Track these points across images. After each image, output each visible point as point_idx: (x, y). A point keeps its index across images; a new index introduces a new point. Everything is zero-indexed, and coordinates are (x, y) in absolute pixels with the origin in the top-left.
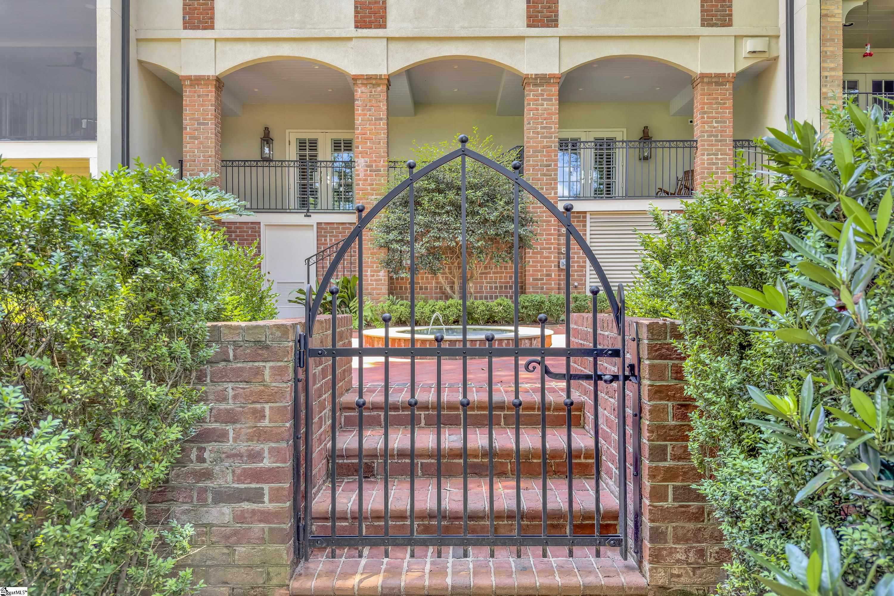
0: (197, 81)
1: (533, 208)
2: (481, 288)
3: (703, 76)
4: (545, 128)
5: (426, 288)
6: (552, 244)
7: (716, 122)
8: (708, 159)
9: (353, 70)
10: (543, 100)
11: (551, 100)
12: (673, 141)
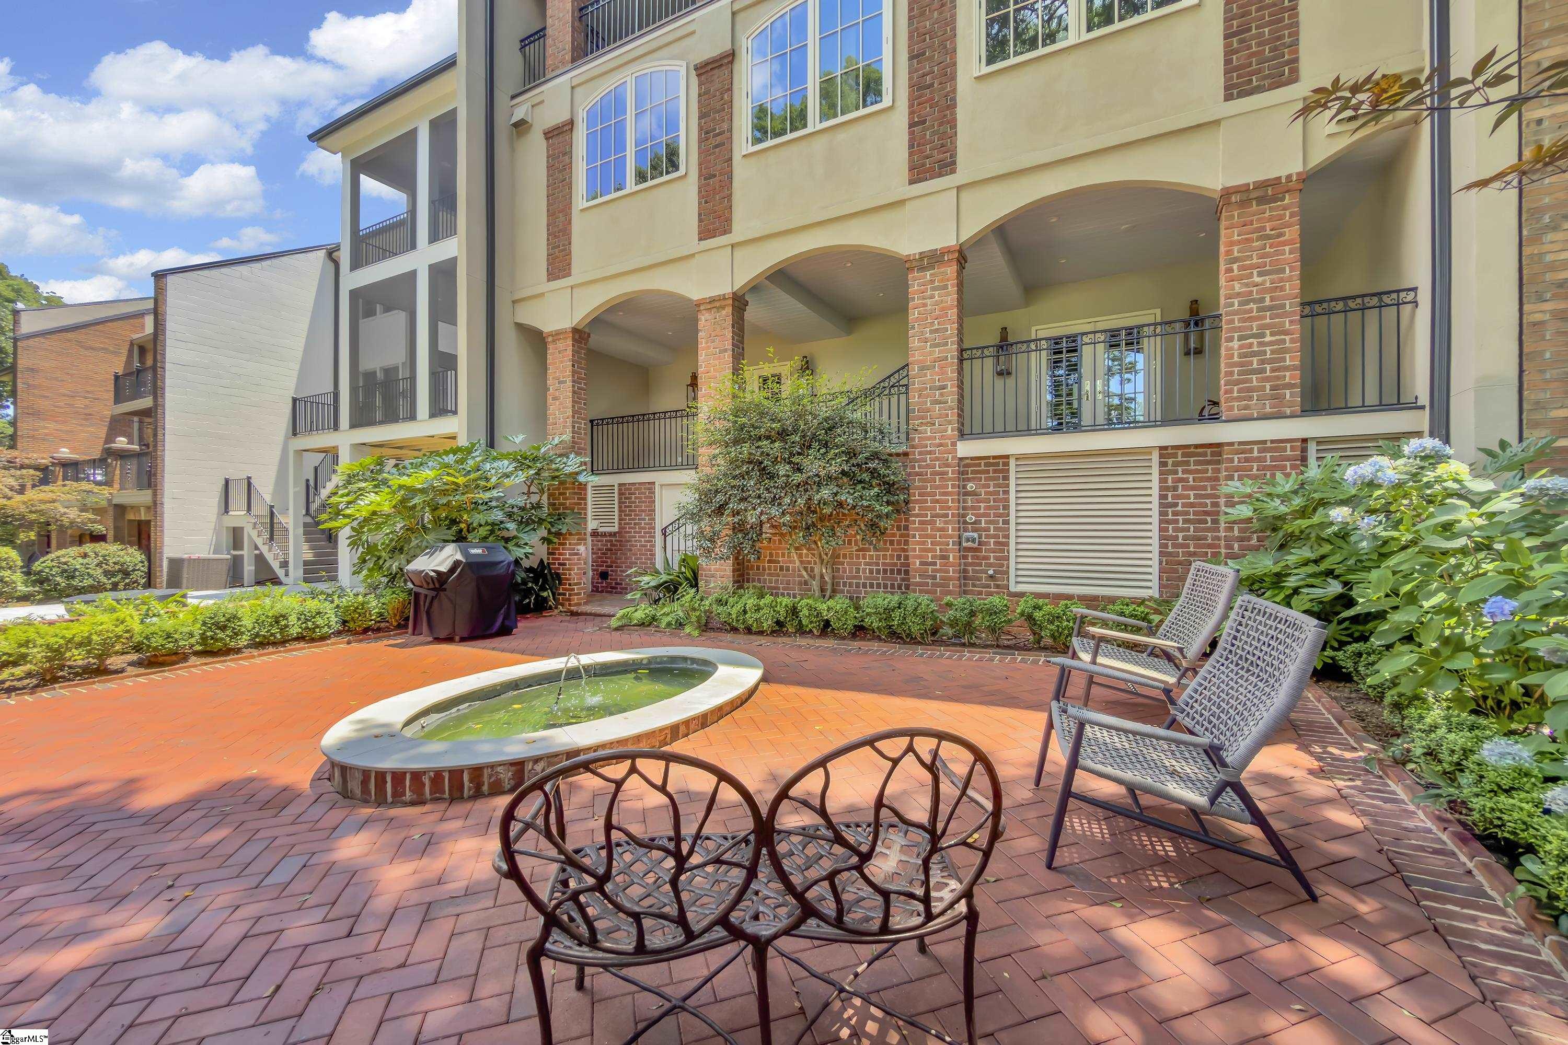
0: (557, 334)
1: (920, 453)
4: (936, 331)
6: (949, 508)
7: (1260, 274)
9: (696, 294)
10: (934, 289)
11: (945, 287)
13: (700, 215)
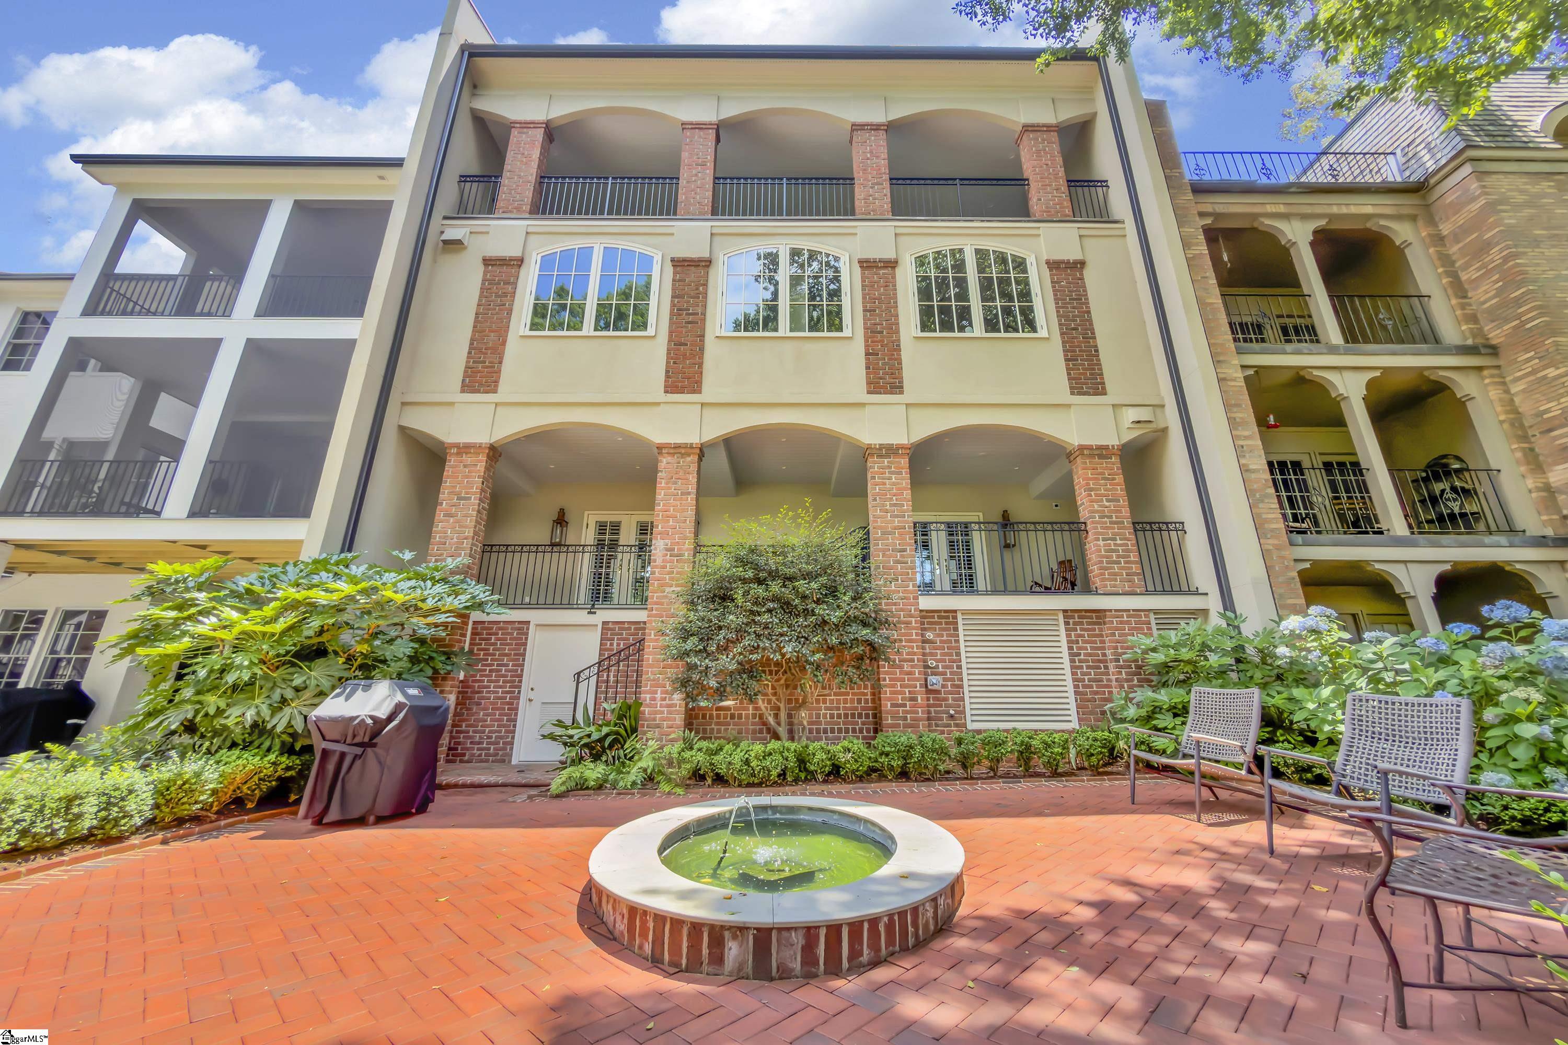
0: (465, 449)
1: (887, 604)
2: (818, 716)
3: (1082, 448)
4: (895, 505)
5: (740, 716)
6: (915, 654)
7: (1108, 501)
8: (1105, 545)
9: (658, 437)
10: (891, 473)
11: (901, 473)
12: (1056, 523)
13: (667, 372)
